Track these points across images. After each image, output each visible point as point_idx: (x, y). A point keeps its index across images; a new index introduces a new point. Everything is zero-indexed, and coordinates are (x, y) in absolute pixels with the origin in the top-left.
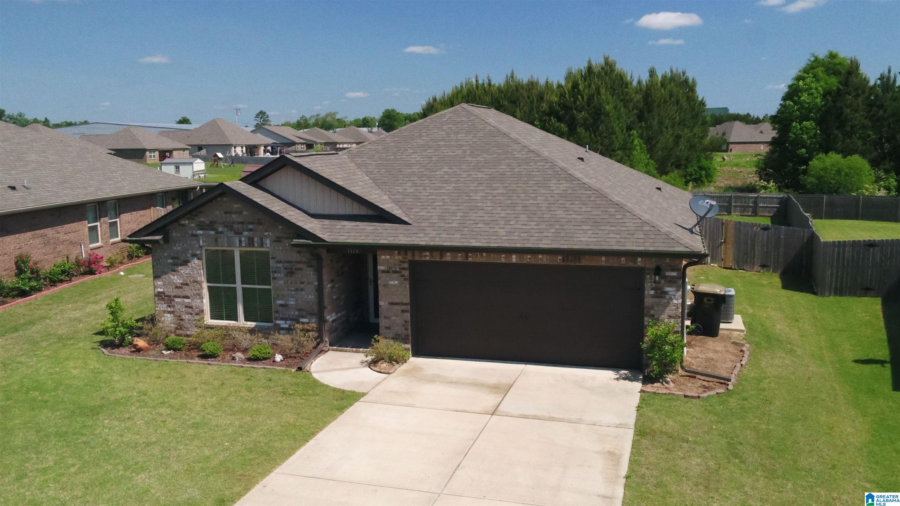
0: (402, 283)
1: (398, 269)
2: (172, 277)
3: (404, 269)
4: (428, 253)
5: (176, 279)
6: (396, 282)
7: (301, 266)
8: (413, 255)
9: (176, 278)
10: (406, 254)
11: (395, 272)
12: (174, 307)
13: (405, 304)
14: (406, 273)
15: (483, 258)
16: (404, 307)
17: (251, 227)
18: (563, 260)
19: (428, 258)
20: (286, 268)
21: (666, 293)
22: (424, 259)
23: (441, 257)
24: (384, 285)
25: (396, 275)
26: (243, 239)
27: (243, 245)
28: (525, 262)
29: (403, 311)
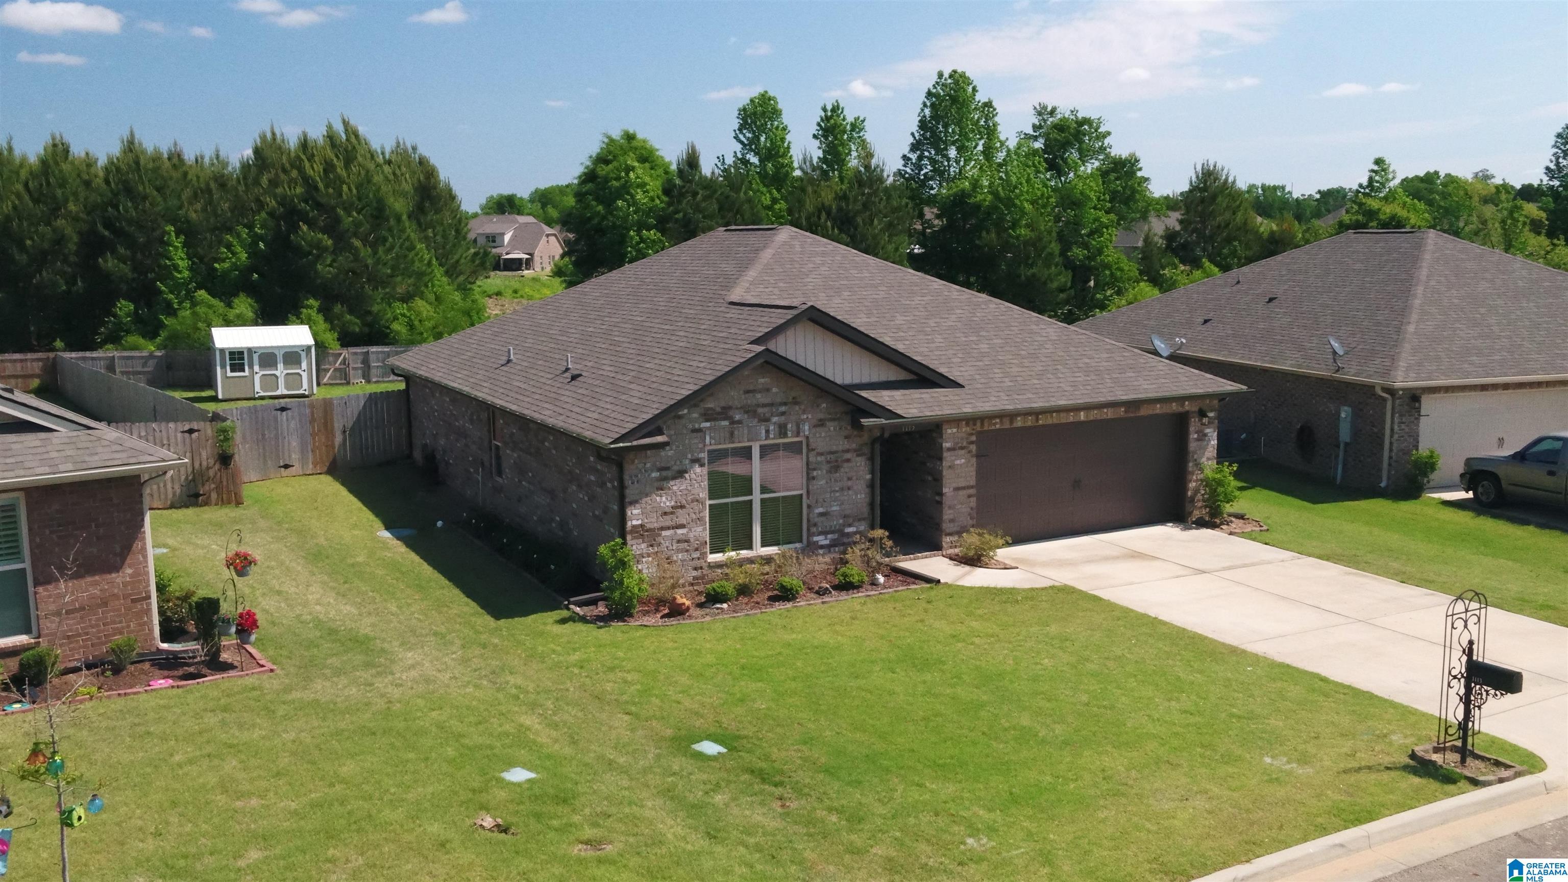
0: (969, 461)
1: (965, 444)
2: (658, 499)
3: (972, 443)
4: (998, 420)
5: (664, 501)
6: (963, 461)
7: (848, 456)
8: (982, 424)
9: (664, 499)
10: (975, 424)
11: (962, 448)
12: (659, 544)
13: (972, 487)
14: (973, 448)
15: (1054, 419)
16: (972, 491)
17: (783, 409)
18: (1126, 412)
19: (998, 426)
20: (828, 462)
21: (1205, 435)
22: (993, 427)
23: (1011, 422)
24: (950, 467)
25: (963, 452)
26: (772, 428)
27: (772, 436)
28: (1092, 418)
29: (969, 496)
